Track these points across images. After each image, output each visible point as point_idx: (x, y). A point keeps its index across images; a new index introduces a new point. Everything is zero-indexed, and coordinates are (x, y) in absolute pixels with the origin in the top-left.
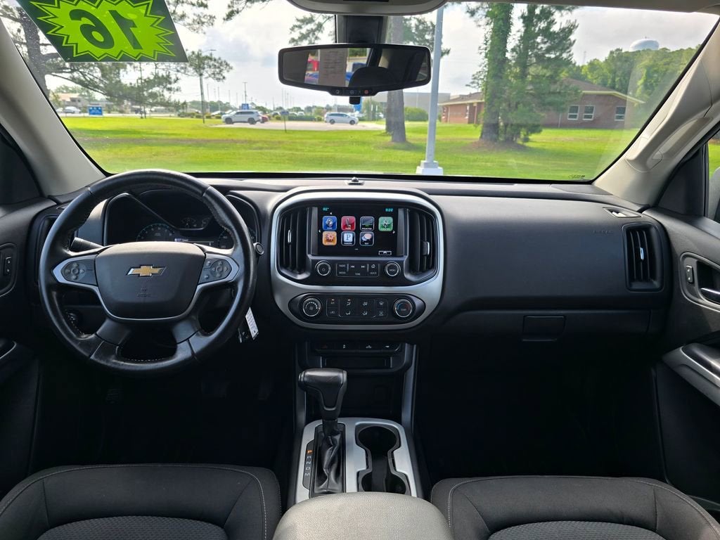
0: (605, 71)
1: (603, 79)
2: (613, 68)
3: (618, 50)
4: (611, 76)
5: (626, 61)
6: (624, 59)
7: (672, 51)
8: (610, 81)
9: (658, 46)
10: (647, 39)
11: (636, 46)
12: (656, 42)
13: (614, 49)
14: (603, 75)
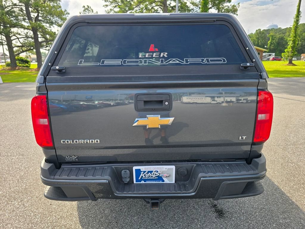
0: (254, 38)
1: (254, 41)
2: (257, 37)
3: (259, 29)
4: (256, 40)
5: (263, 34)
6: (262, 33)
7: (283, 29)
8: (256, 42)
9: (277, 27)
10: (273, 24)
11: (268, 27)
12: (277, 25)
13: (257, 29)
14: (254, 40)
